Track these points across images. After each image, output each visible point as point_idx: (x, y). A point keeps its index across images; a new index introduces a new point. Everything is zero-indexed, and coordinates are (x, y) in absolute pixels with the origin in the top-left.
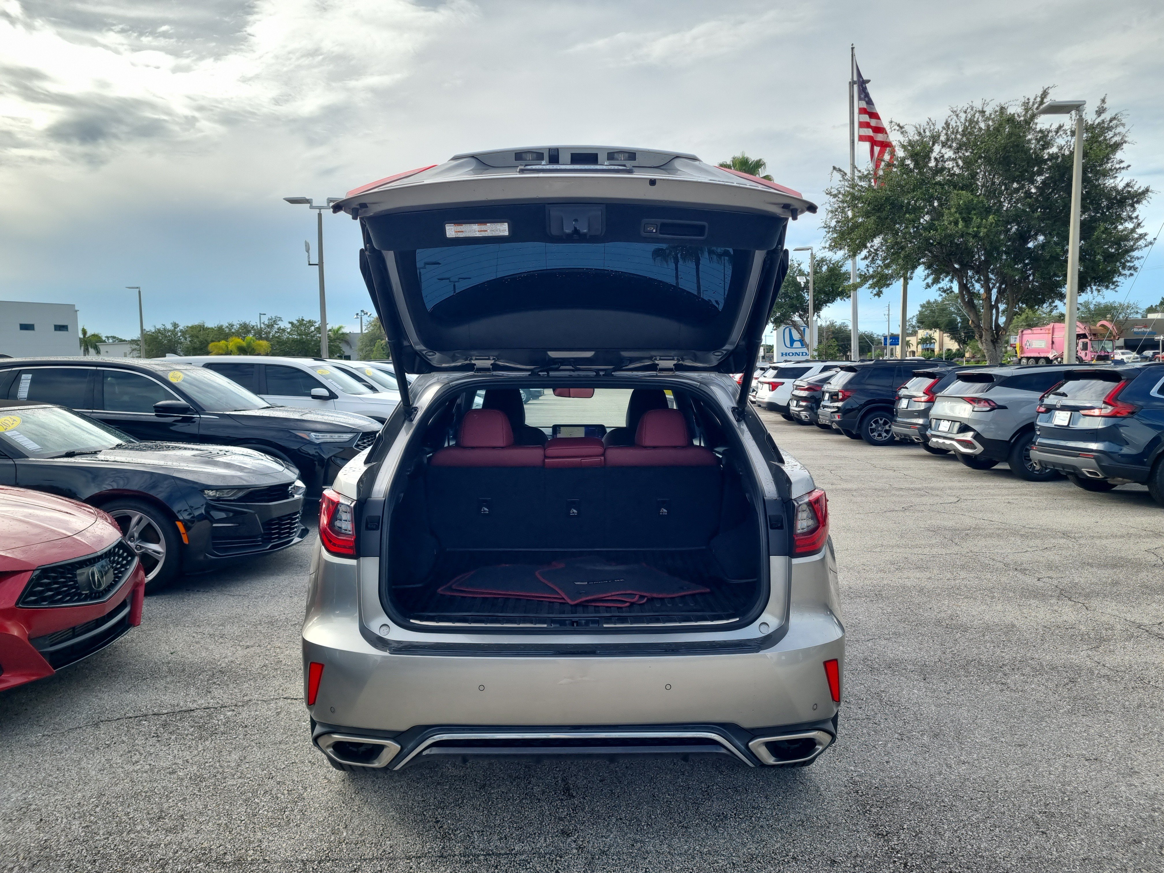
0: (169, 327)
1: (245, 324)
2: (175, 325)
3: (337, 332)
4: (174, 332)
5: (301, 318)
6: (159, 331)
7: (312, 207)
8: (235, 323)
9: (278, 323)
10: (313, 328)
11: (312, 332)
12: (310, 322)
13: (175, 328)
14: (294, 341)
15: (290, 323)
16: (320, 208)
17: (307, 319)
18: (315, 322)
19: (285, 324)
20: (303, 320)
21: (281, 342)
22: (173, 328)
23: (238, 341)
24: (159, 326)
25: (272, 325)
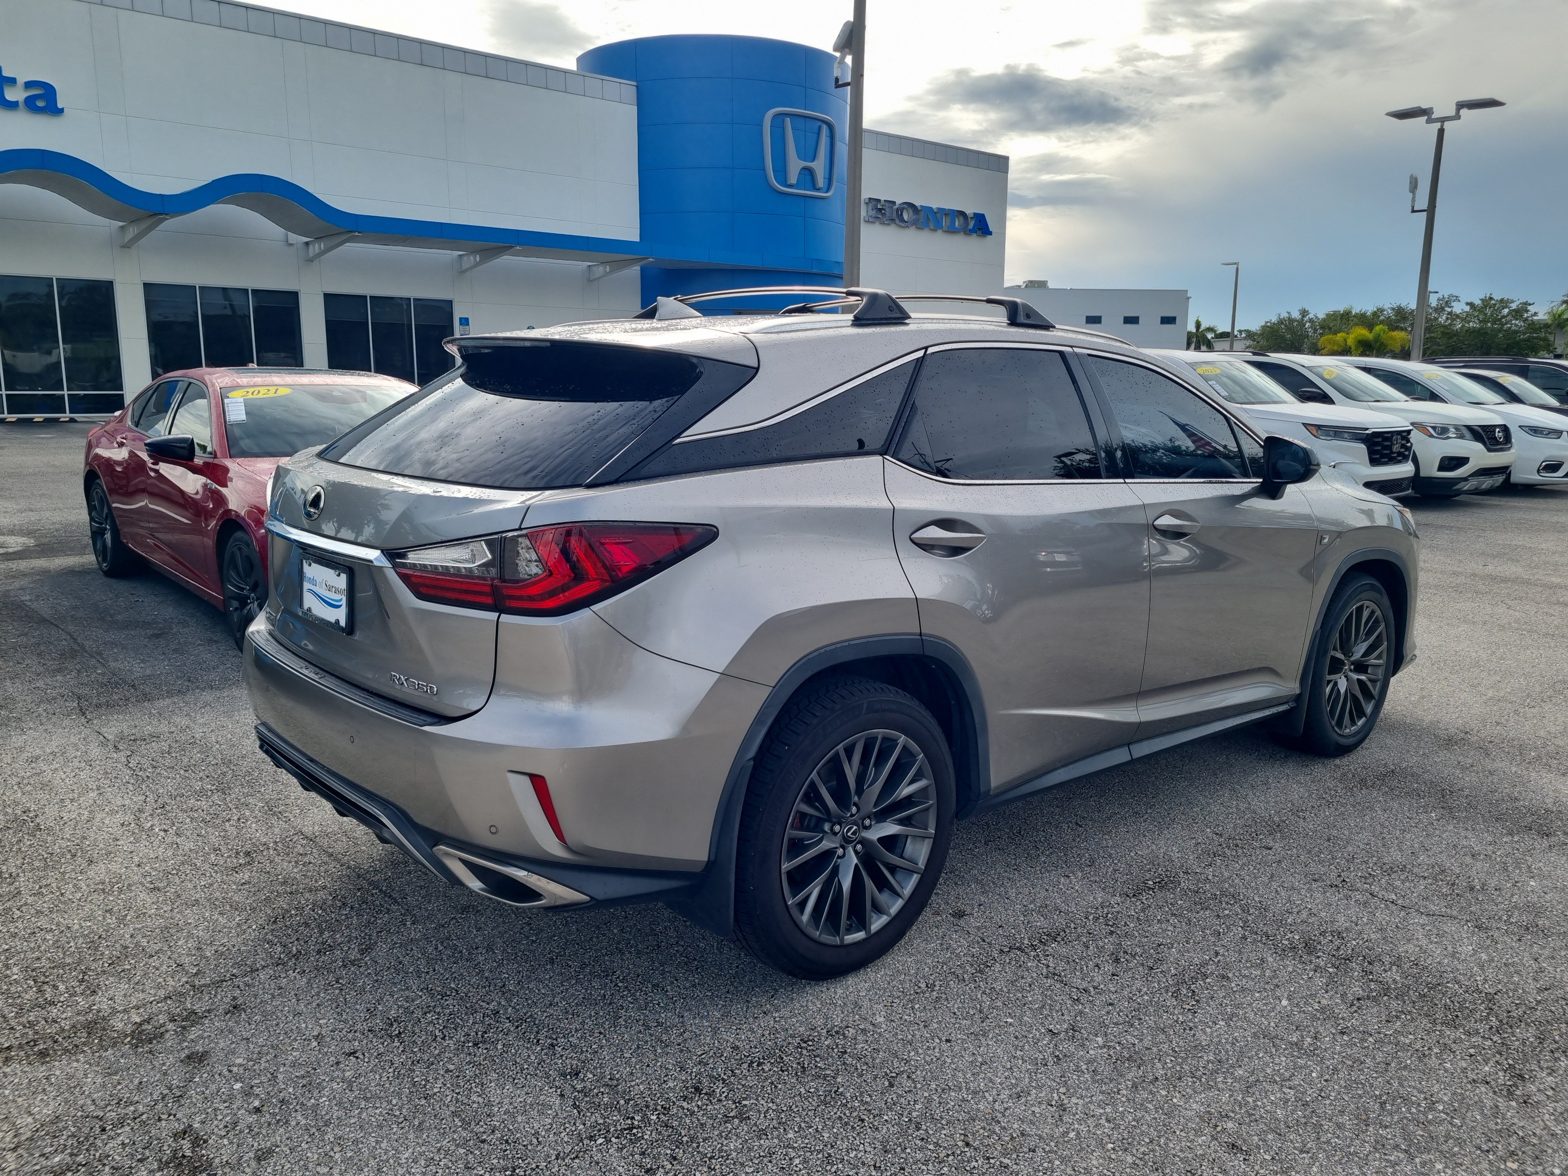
0: (1296, 315)
1: (1400, 308)
2: (1304, 313)
3: (1560, 316)
4: (1301, 323)
5: (1488, 296)
6: (1281, 322)
7: (1430, 121)
8: (1386, 307)
9: (1453, 304)
10: (1506, 311)
11: (1503, 317)
12: (1502, 300)
13: (1303, 316)
14: (1471, 332)
15: (1467, 304)
16: (1443, 120)
17: (1497, 297)
18: (1513, 302)
19: (1459, 308)
20: (1491, 299)
21: (1448, 334)
22: (1300, 317)
23: (1362, 332)
24: (1284, 315)
25: (1443, 309)
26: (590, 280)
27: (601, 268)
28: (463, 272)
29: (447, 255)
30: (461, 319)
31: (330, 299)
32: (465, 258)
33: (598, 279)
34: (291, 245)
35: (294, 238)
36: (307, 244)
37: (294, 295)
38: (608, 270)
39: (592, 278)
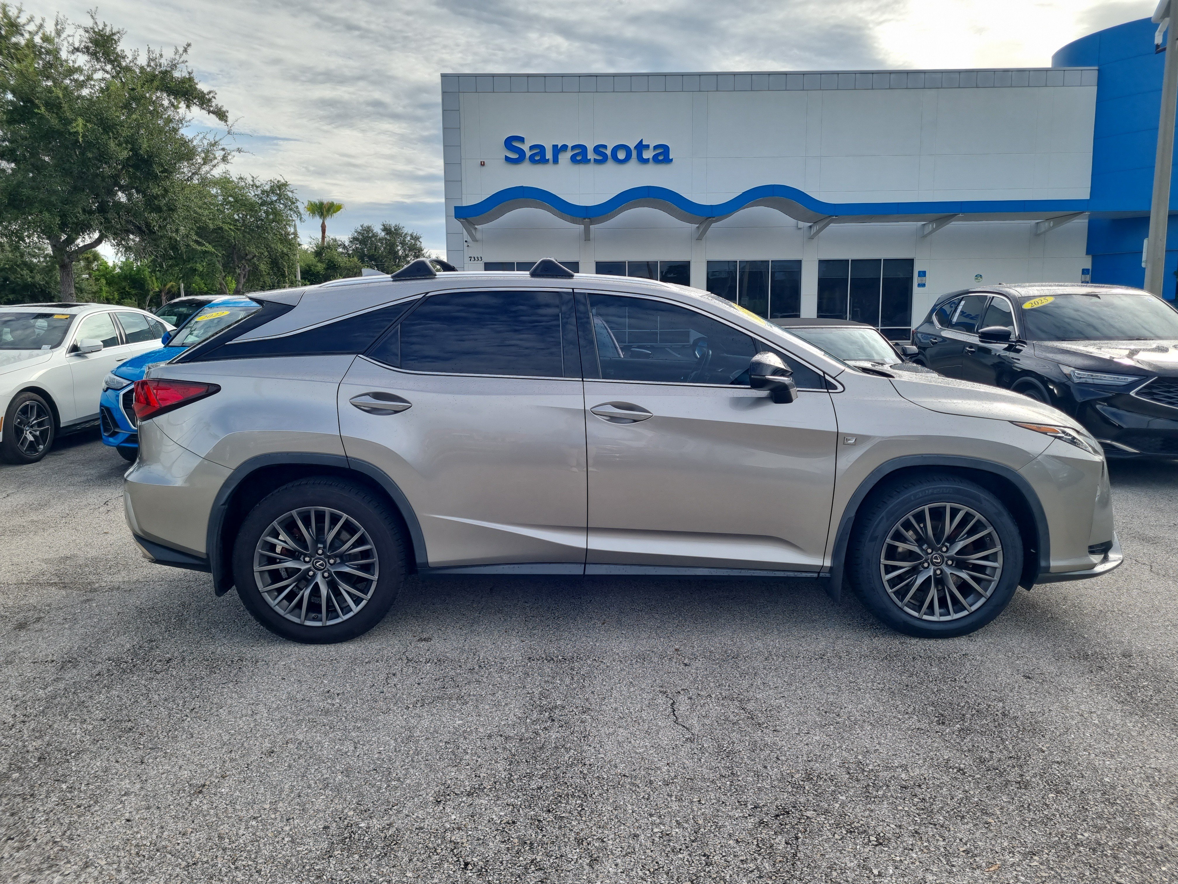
26: (1036, 235)
27: (1047, 224)
28: (924, 236)
29: (911, 226)
30: (919, 272)
31: (824, 264)
32: (926, 227)
33: (1044, 232)
34: (800, 229)
35: (801, 224)
36: (810, 227)
37: (799, 262)
38: (1052, 224)
39: (1039, 232)
